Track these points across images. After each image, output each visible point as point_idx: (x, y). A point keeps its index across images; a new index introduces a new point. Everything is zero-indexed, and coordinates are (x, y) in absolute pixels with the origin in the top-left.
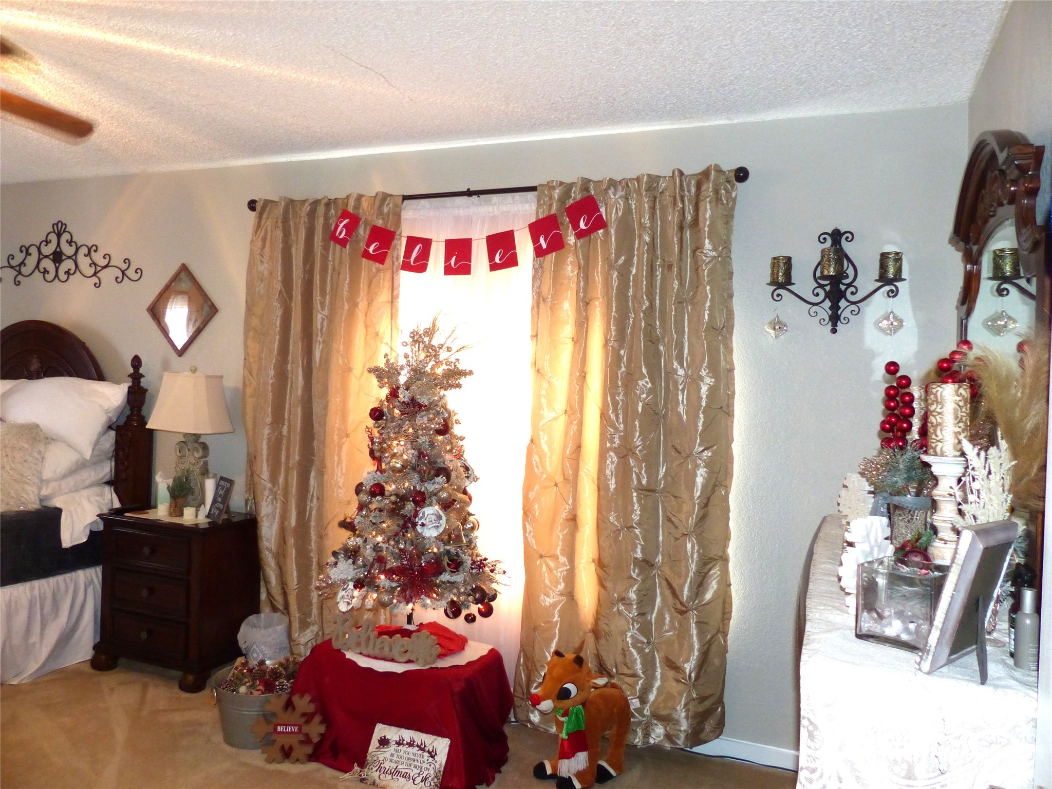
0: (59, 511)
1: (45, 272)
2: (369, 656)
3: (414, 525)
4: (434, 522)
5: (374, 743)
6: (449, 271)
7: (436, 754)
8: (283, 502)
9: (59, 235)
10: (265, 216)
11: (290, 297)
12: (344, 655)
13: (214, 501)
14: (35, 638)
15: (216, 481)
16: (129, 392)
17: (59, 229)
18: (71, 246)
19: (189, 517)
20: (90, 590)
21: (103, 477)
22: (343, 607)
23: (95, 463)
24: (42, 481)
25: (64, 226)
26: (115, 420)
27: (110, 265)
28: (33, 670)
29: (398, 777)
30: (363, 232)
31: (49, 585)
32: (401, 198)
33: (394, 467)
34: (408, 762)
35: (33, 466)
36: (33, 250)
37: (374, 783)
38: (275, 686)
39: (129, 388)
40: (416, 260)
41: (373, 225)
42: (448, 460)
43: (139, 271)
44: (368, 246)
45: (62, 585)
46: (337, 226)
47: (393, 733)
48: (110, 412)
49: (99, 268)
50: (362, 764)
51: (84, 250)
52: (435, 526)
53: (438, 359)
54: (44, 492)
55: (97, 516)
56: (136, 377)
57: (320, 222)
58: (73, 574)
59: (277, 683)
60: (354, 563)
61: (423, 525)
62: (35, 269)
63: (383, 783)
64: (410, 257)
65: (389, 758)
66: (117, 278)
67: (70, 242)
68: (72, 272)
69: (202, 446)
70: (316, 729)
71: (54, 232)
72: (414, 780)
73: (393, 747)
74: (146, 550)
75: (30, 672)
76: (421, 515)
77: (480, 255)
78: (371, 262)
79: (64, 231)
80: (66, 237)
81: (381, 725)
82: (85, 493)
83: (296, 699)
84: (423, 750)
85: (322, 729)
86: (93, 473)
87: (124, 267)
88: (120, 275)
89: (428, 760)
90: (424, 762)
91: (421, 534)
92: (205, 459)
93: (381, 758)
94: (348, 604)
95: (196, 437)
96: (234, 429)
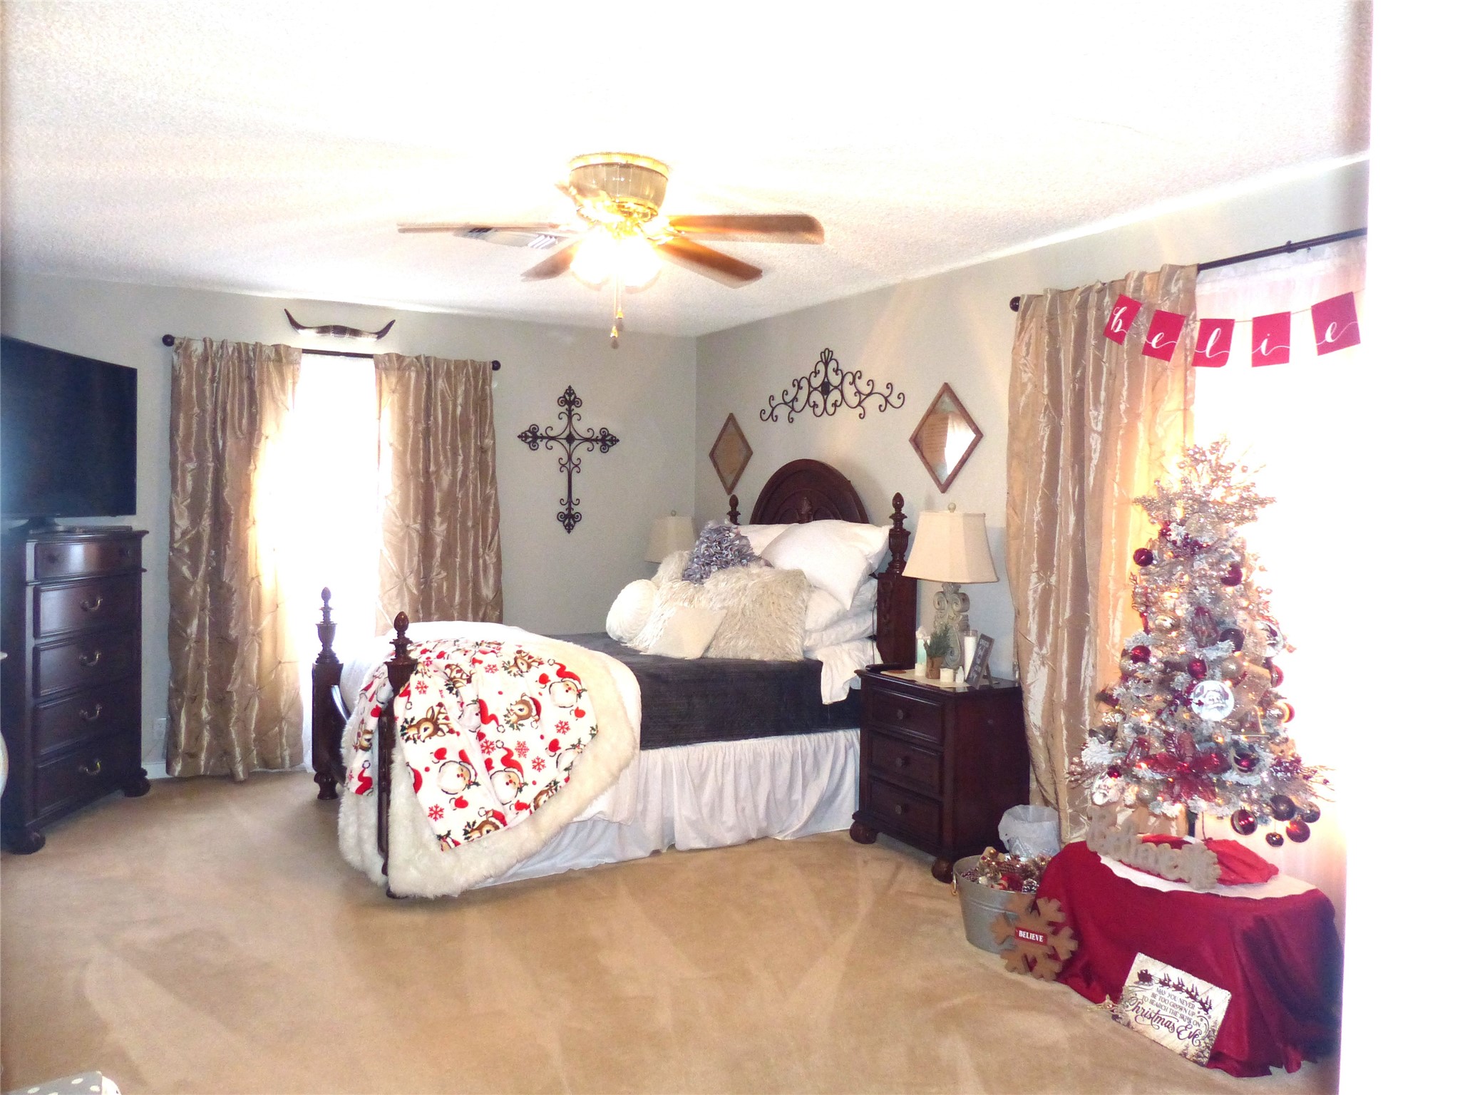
0: (821, 664)
1: (815, 406)
2: (1130, 866)
3: (1187, 702)
4: (1216, 701)
5: (1133, 976)
6: (1258, 360)
7: (1210, 1008)
8: (1052, 668)
9: (826, 364)
10: (1028, 317)
11: (1060, 414)
12: (1100, 859)
13: (974, 663)
14: (797, 796)
15: (977, 640)
16: (890, 534)
17: (827, 358)
18: (837, 374)
19: (948, 679)
20: (851, 752)
21: (865, 631)
22: (1099, 800)
23: (856, 615)
24: (806, 631)
25: (831, 353)
26: (877, 568)
27: (873, 392)
28: (797, 827)
29: (1159, 1024)
30: (1143, 322)
31: (810, 741)
32: (1195, 269)
33: (1161, 625)
34: (1173, 1008)
35: (797, 616)
36: (804, 383)
37: (1128, 1025)
38: (1022, 884)
39: (891, 530)
40: (1213, 350)
41: (1157, 311)
42: (1241, 620)
43: (901, 396)
44: (1150, 338)
45: (823, 744)
46: (1112, 317)
47: (1158, 969)
48: (870, 558)
49: (863, 397)
50: (1116, 998)
51: (849, 378)
52: (1218, 707)
53: (1228, 482)
54: (807, 643)
55: (856, 672)
56: (898, 518)
57: (1092, 314)
58: (835, 733)
59: (1025, 882)
60: (1112, 745)
61: (1200, 704)
62: (806, 404)
63: (1140, 1027)
64: (1205, 348)
65: (1150, 998)
66: (880, 406)
67: (836, 371)
68: (838, 403)
69: (962, 597)
70: (1065, 945)
71: (822, 361)
72: (1179, 1033)
73: (1155, 986)
74: (900, 714)
75: (794, 829)
76: (1198, 691)
77: (1302, 332)
78: (1155, 360)
79: (831, 359)
80: (832, 365)
81: (1143, 955)
82: (846, 647)
83: (1041, 903)
84: (1194, 998)
85: (1072, 945)
86: (854, 626)
87: (887, 392)
88: (883, 402)
89: (1199, 1013)
90: (1193, 1014)
91: (1197, 716)
92: (965, 613)
93: (1140, 996)
94: (1105, 795)
95: (956, 586)
96: (998, 578)
